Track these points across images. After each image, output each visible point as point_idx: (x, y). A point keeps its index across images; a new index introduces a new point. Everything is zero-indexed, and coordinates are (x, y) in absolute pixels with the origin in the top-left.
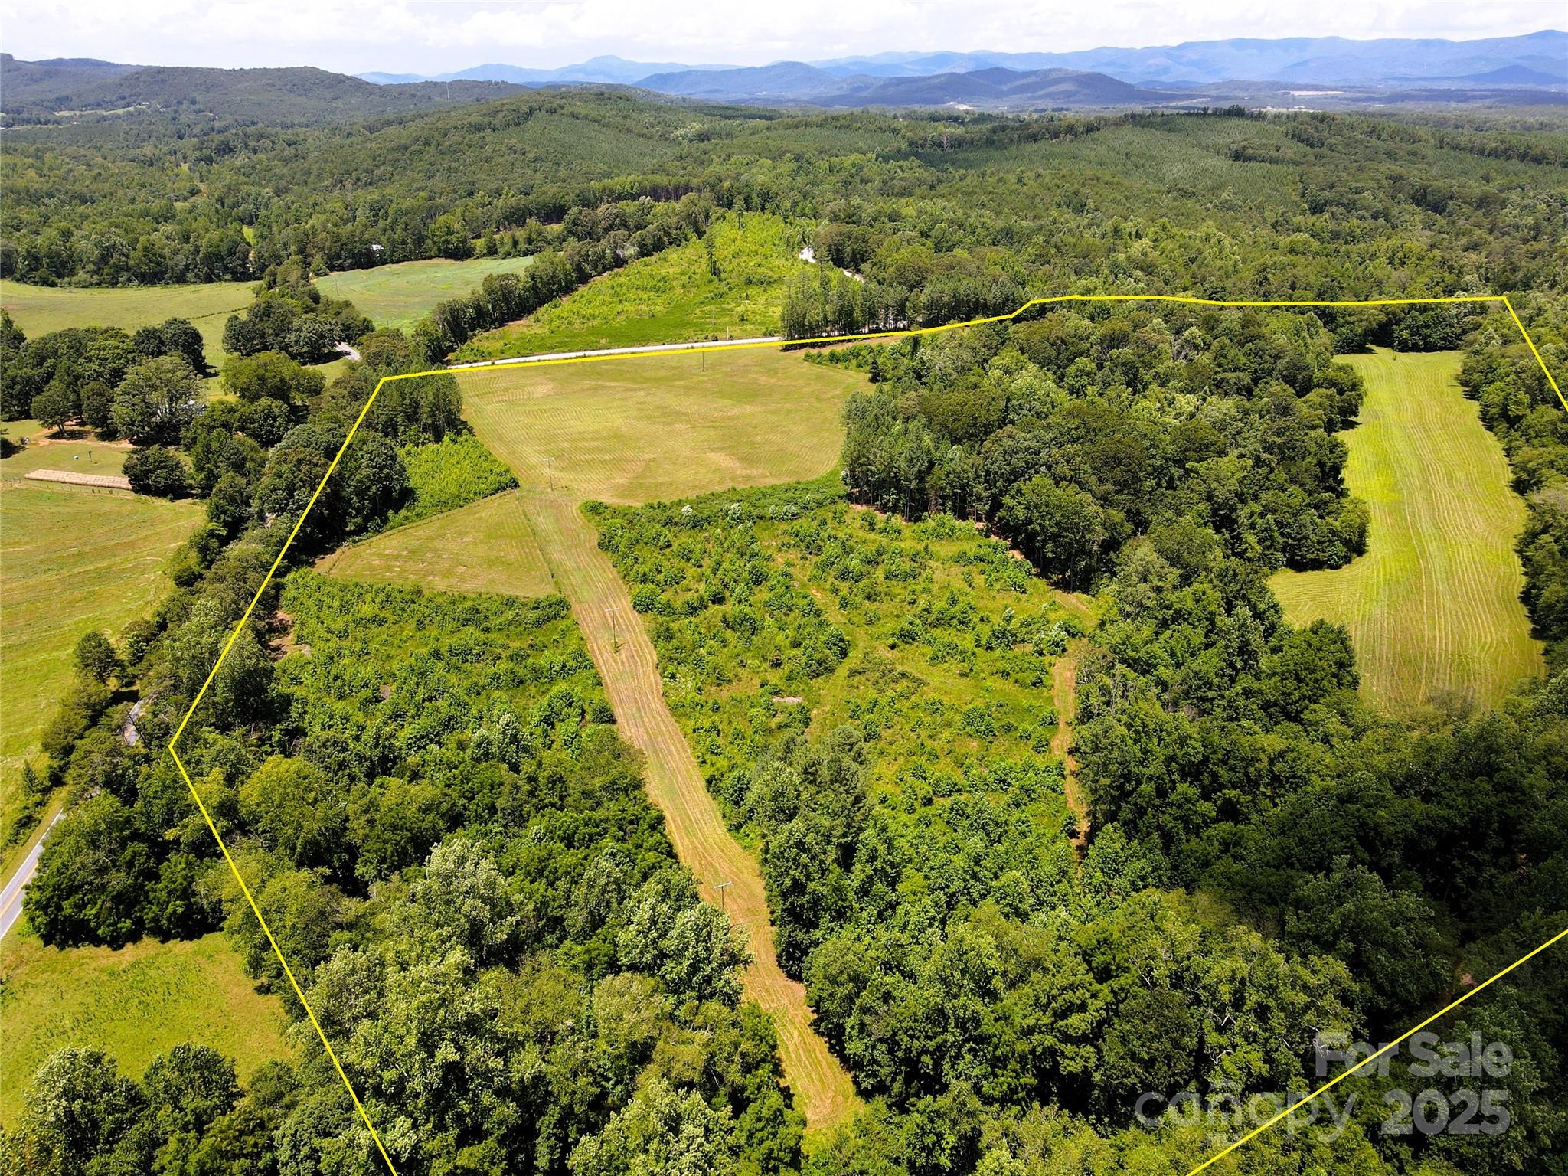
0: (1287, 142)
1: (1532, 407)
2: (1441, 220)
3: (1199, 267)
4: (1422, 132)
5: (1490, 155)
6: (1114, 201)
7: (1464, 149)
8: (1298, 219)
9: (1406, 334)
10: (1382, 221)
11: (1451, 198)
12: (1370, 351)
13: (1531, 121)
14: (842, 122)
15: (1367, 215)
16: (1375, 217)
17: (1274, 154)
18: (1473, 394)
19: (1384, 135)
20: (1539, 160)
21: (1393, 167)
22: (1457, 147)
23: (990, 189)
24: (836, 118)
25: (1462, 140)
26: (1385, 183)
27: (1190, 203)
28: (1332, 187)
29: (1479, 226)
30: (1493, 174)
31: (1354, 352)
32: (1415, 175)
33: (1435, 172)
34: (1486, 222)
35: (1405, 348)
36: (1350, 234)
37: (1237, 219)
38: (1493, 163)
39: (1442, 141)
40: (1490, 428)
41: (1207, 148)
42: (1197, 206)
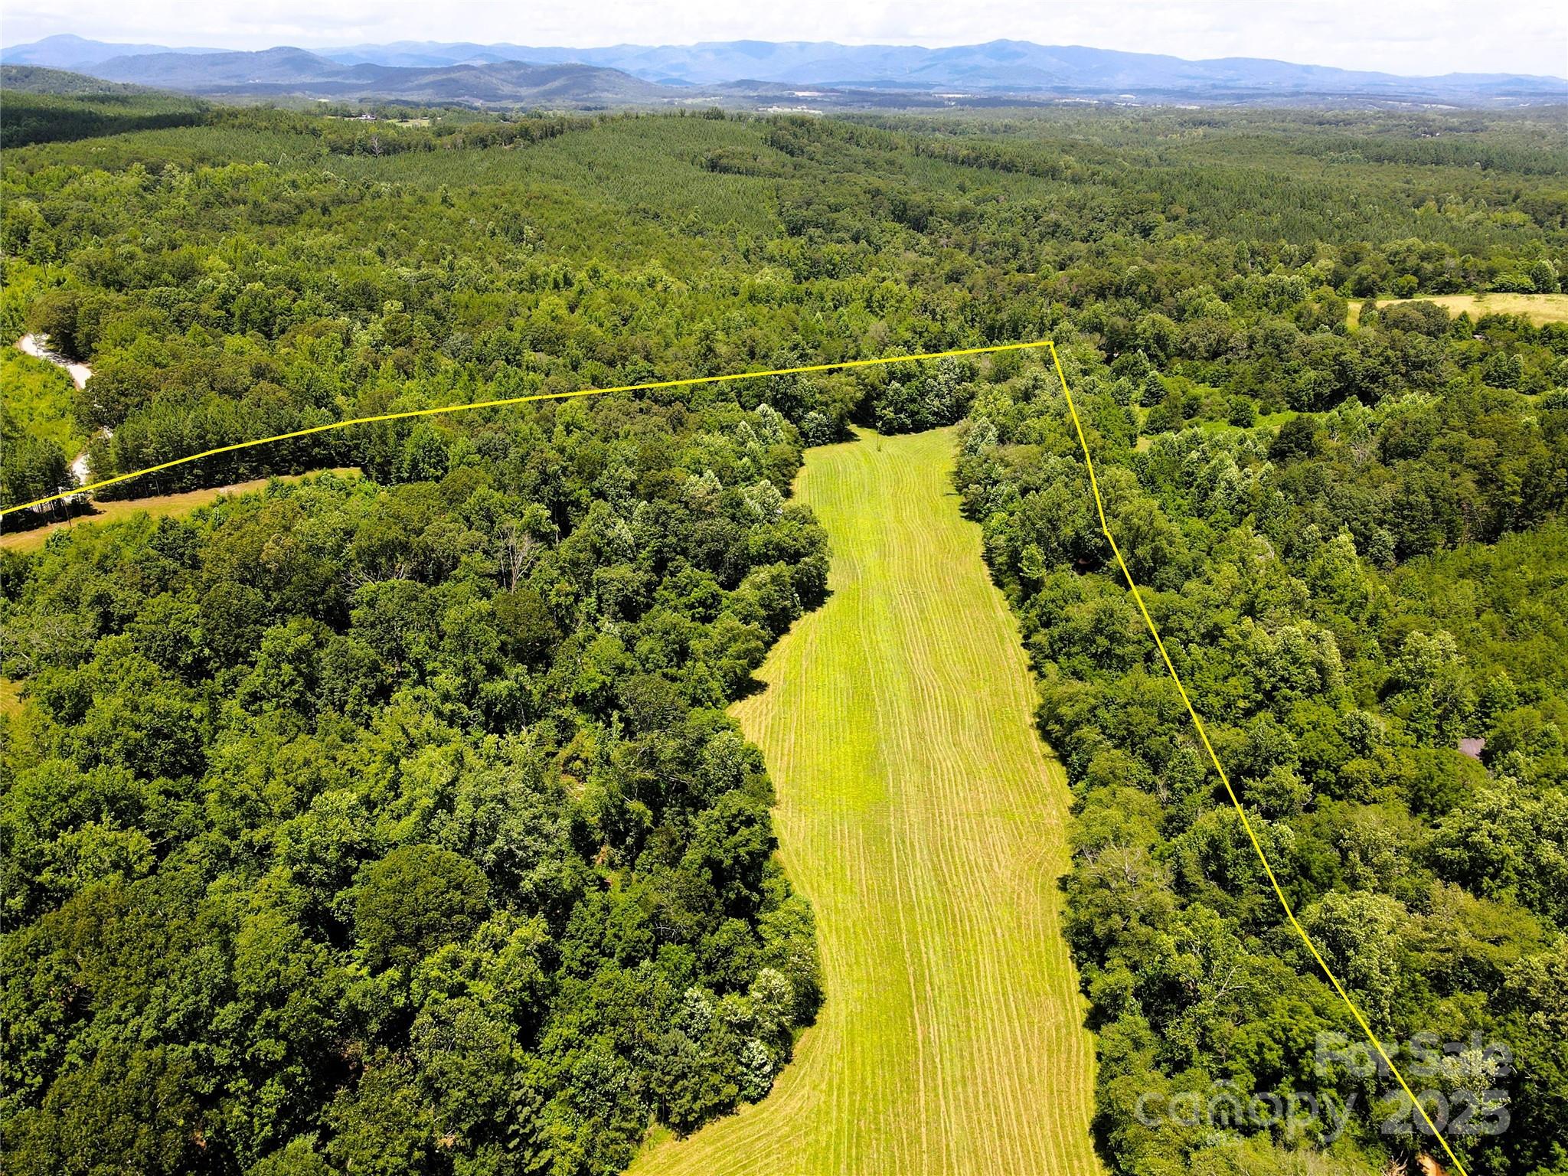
0: (767, 150)
1: (1049, 566)
2: (925, 241)
3: (633, 332)
4: (897, 137)
5: (963, 163)
6: (562, 226)
7: (939, 157)
8: (772, 246)
9: (889, 413)
10: (863, 243)
11: (931, 213)
12: (849, 437)
13: (998, 123)
14: (241, 119)
15: (846, 236)
16: (856, 239)
17: (750, 163)
18: (973, 512)
19: (863, 142)
20: (1009, 168)
21: (870, 180)
22: (931, 156)
23: (404, 212)
24: (234, 115)
25: (936, 147)
26: (862, 198)
27: (652, 226)
28: (809, 204)
29: (959, 246)
30: (968, 183)
31: (832, 441)
32: (892, 185)
33: (913, 183)
34: (967, 240)
35: (890, 430)
36: (830, 262)
37: (704, 247)
38: (967, 171)
39: (917, 148)
40: (999, 584)
41: (681, 156)
42: (660, 230)
